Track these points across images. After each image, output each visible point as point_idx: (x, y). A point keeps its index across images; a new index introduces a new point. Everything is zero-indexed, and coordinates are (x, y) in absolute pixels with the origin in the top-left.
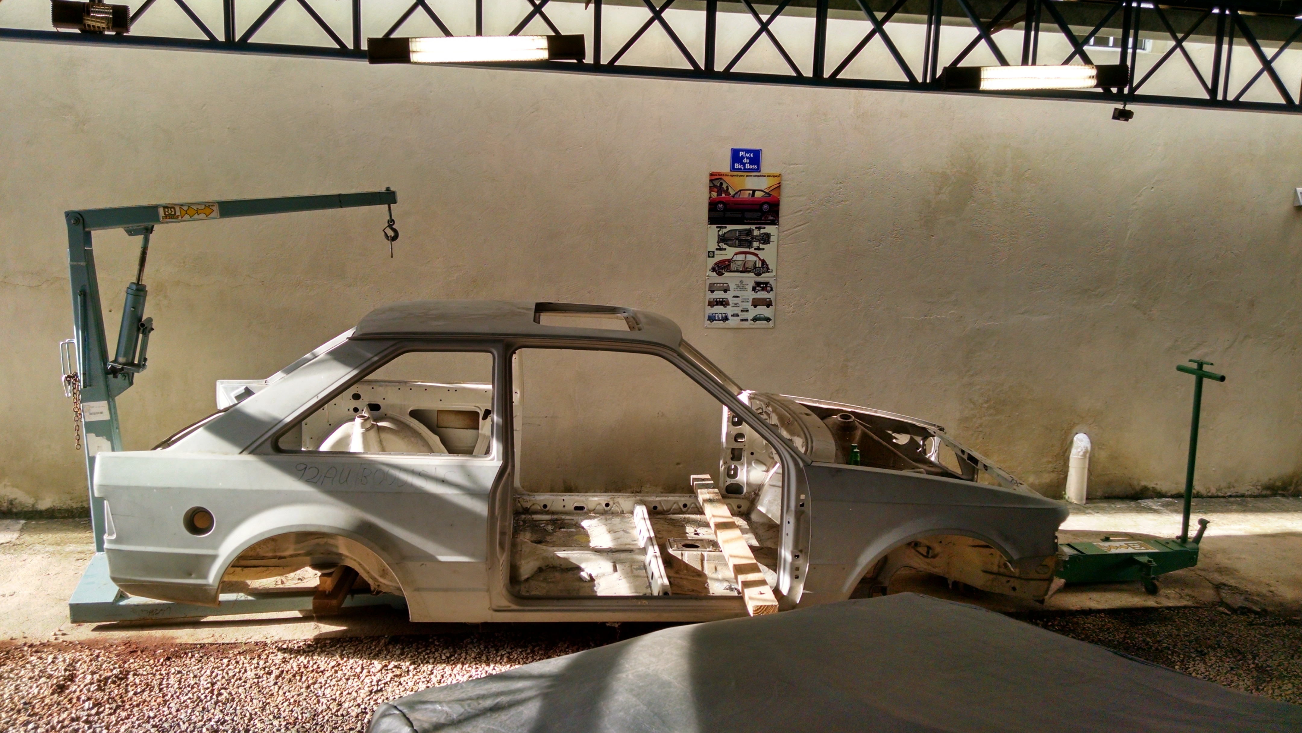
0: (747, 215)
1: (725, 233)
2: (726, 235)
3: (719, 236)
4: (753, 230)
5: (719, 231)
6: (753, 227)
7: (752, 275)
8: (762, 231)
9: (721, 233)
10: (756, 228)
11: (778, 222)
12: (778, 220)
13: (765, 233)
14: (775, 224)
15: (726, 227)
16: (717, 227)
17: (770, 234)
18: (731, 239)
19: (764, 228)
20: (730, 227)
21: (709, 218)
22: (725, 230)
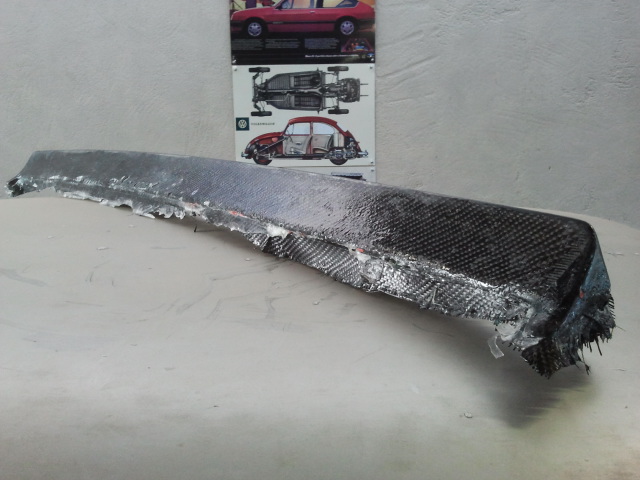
0: (311, 43)
1: (267, 82)
2: (270, 86)
3: (256, 87)
4: (324, 74)
5: (254, 78)
6: (323, 68)
7: (326, 162)
8: (343, 75)
9: (258, 81)
10: (330, 69)
11: (374, 57)
12: (374, 53)
13: (348, 80)
14: (368, 61)
15: (268, 70)
16: (251, 70)
17: (358, 81)
18: (279, 94)
19: (347, 69)
20: (277, 69)
21: (234, 52)
22: (267, 76)
